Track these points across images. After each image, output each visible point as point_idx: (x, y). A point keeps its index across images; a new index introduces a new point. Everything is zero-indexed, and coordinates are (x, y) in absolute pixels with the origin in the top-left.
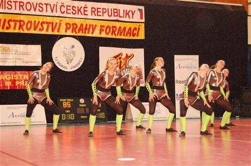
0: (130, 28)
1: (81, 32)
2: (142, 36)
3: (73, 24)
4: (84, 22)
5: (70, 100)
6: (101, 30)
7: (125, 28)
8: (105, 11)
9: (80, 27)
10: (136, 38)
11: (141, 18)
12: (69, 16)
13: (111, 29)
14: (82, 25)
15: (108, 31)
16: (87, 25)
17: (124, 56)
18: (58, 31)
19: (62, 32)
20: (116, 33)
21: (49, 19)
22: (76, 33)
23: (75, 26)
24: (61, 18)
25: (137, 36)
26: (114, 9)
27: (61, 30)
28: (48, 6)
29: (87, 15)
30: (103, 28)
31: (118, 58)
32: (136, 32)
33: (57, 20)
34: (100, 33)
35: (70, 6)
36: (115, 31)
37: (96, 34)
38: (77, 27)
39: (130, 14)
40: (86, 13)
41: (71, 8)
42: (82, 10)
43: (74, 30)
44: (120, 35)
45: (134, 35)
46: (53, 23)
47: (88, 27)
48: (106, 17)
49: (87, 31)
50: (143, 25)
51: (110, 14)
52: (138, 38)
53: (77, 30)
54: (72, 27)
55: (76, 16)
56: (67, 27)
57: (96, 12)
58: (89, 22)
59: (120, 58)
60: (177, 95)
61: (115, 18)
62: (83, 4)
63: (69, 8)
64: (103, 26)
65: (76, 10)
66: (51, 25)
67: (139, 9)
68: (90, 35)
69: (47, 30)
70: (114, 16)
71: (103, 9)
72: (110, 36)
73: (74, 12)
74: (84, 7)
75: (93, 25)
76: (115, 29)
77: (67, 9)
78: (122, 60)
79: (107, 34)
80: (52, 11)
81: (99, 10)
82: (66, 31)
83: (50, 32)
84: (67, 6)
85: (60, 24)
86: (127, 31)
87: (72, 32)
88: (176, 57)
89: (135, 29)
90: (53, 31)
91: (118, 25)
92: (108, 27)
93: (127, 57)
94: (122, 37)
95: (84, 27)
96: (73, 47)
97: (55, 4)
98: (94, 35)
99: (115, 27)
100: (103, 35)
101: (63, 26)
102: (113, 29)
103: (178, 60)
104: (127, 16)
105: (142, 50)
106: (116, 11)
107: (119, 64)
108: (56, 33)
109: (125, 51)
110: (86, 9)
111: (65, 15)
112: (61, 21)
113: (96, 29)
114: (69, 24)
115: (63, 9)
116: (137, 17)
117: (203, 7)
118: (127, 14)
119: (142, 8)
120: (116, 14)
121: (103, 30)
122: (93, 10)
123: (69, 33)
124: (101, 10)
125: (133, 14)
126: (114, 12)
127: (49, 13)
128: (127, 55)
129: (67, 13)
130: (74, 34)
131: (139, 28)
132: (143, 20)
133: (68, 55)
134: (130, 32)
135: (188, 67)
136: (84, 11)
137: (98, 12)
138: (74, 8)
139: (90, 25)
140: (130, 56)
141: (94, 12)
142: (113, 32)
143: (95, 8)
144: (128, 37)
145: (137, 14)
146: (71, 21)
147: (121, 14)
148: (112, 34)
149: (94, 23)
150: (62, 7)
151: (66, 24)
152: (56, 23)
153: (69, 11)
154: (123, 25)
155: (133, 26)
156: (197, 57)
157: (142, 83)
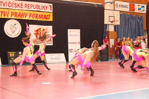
0: (45, 15)
1: (19, 17)
2: (51, 19)
3: (15, 13)
4: (21, 12)
5: (14, 53)
6: (30, 16)
7: (42, 15)
8: (32, 6)
9: (19, 14)
10: (48, 20)
11: (51, 10)
12: (13, 8)
13: (35, 16)
14: (20, 13)
15: (33, 17)
16: (22, 13)
17: (42, 30)
18: (7, 16)
19: (9, 17)
20: (38, 17)
21: (2, 10)
22: (17, 17)
23: (16, 14)
24: (9, 10)
25: (49, 19)
26: (37, 5)
27: (9, 15)
28: (2, 3)
29: (22, 8)
30: (31, 15)
31: (39, 31)
32: (48, 17)
33: (6, 11)
34: (30, 18)
35: (14, 3)
36: (37, 16)
37: (27, 18)
38: (17, 14)
39: (45, 8)
40: (22, 7)
41: (14, 4)
42: (20, 5)
43: (16, 16)
44: (40, 19)
45: (47, 19)
46: (4, 12)
47: (23, 14)
48: (32, 9)
49: (22, 16)
50: (52, 13)
51: (35, 8)
52: (49, 20)
53: (17, 16)
54: (15, 14)
55: (17, 8)
56: (12, 14)
57: (27, 7)
58: (24, 12)
59: (40, 31)
60: (69, 50)
61: (37, 10)
62: (20, 2)
63: (13, 4)
64: (31, 14)
65: (17, 5)
66: (3, 13)
68: (24, 18)
69: (1, 16)
70: (37, 9)
71: (31, 5)
72: (34, 19)
73: (16, 6)
74: (21, 4)
75: (25, 13)
76: (37, 15)
77: (12, 5)
78: (41, 31)
79: (33, 18)
80: (4, 6)
81: (29, 5)
82: (11, 16)
83: (3, 17)
84: (12, 3)
85: (8, 12)
87: (15, 17)
88: (69, 30)
89: (48, 15)
90: (4, 16)
91: (39, 13)
92: (34, 14)
93: (44, 30)
94: (41, 20)
95: (21, 14)
96: (15, 25)
97: (6, 2)
98: (26, 19)
99: (37, 14)
100: (31, 19)
101: (10, 14)
102: (36, 16)
103: (70, 32)
104: (44, 9)
105: (51, 27)
106: (38, 6)
107: (39, 34)
108: (6, 17)
109: (42, 27)
110: (22, 5)
111: (11, 8)
112: (9, 11)
113: (28, 15)
114: (13, 13)
115: (10, 5)
116: (49, 10)
118: (44, 8)
119: (51, 5)
120: (38, 8)
121: (31, 16)
122: (26, 5)
123: (13, 17)
124: (30, 6)
125: (47, 8)
126: (37, 7)
127: (3, 7)
128: (44, 29)
129: (12, 7)
130: (16, 18)
131: (50, 15)
132: (52, 11)
133: (12, 29)
134: (45, 17)
135: (75, 36)
136: (21, 6)
137: (28, 6)
138: (16, 4)
139: (24, 13)
141: (26, 6)
142: (36, 17)
143: (26, 4)
144: (44, 20)
146: (14, 11)
147: (41, 8)
148: (36, 18)
149: (26, 12)
150: (9, 4)
151: (12, 13)
152: (6, 12)
153: (13, 6)
154: (41, 13)
155: (46, 14)
156: (79, 30)
157: (51, 43)
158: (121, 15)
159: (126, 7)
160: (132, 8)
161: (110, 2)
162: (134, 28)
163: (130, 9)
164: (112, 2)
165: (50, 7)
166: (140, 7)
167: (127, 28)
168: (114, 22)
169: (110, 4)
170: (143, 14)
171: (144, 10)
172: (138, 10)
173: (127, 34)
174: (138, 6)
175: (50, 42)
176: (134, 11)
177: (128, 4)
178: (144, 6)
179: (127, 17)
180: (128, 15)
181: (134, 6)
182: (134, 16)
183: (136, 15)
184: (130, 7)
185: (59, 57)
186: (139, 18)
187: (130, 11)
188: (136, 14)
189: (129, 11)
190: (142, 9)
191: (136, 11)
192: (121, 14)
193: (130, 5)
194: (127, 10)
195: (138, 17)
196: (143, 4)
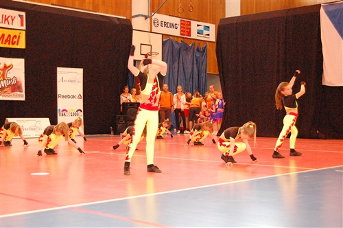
0: (9, 36)
2: (22, 45)
7: (3, 35)
10: (15, 46)
11: (22, 25)
17: (2, 66)
25: (17, 44)
32: (15, 40)
39: (10, 19)
45: (13, 44)
50: (24, 33)
52: (18, 47)
67: (19, 15)
86: (5, 38)
88: (59, 69)
89: (15, 36)
93: (5, 67)
94: (1, 45)
103: (61, 72)
104: (6, 21)
105: (23, 61)
109: (3, 61)
116: (17, 24)
117: (89, 17)
118: (6, 19)
119: (23, 14)
125: (13, 20)
131: (19, 36)
132: (24, 28)
134: (10, 40)
135: (71, 81)
140: (9, 67)
144: (7, 46)
145: (18, 20)
155: (13, 33)
156: (80, 71)
157: (22, 96)
158: (164, 43)
159: (173, 26)
160: (186, 29)
161: (142, 16)
162: (190, 70)
163: (181, 31)
164: (146, 14)
165: (19, 19)
166: (201, 28)
167: (176, 70)
168: (151, 55)
169: (144, 18)
170: (208, 43)
171: (208, 35)
172: (198, 33)
173: (176, 82)
174: (198, 25)
175: (18, 93)
176: (189, 35)
177: (177, 21)
178: (209, 27)
179: (177, 46)
180: (178, 43)
181: (190, 25)
182: (190, 45)
183: (194, 44)
184: (181, 27)
185: (38, 125)
186: (198, 50)
187: (181, 34)
188: (193, 41)
189: (179, 35)
190: (206, 32)
191: (194, 35)
192: (164, 40)
193: (181, 24)
194: (177, 32)
195: (198, 48)
196: (206, 22)
